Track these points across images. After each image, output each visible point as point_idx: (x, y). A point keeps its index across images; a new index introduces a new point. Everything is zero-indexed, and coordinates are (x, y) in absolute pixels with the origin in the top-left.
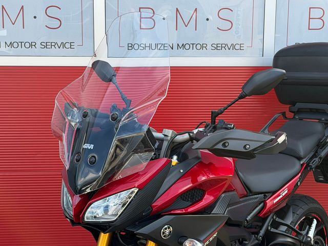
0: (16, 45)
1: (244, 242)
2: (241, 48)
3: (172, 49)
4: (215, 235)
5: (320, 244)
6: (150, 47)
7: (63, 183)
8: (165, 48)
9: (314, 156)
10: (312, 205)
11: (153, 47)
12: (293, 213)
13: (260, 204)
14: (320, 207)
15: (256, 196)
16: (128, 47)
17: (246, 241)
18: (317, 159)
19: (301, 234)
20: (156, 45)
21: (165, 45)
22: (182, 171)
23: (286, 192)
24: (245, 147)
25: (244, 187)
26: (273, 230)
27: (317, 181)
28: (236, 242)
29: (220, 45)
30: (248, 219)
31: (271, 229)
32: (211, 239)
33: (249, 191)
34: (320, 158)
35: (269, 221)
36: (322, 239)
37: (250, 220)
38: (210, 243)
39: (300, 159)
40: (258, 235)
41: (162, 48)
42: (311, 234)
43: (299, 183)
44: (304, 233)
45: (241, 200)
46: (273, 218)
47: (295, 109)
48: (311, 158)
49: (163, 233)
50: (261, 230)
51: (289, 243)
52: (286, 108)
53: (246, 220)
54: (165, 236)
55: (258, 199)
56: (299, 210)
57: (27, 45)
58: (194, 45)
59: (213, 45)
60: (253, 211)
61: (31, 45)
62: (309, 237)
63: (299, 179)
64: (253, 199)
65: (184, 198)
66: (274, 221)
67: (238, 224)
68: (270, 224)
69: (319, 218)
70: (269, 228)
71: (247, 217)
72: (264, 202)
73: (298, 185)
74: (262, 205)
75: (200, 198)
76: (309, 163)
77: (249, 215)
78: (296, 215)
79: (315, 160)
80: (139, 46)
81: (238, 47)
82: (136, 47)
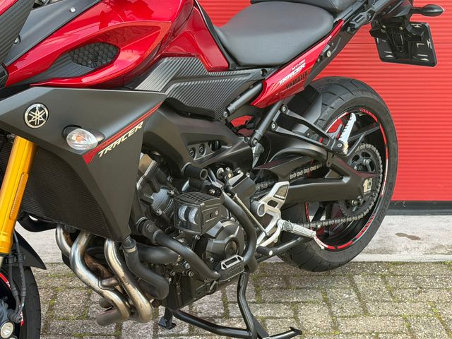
1: (222, 147)
4: (138, 127)
5: (372, 156)
9: (362, 9)
10: (359, 94)
12: (323, 104)
13: (255, 85)
14: (376, 98)
15: (246, 71)
17: (226, 144)
18: (365, 14)
19: (327, 137)
22: (73, 10)
23: (303, 66)
25: (222, 52)
26: (279, 129)
27: (384, 59)
28: (203, 146)
30: (230, 109)
31: (276, 128)
32: (130, 133)
33: (235, 63)
34: (372, 13)
35: (273, 114)
36: (374, 149)
37: (235, 111)
38: (129, 139)
39: (334, 12)
40: (251, 136)
42: (345, 138)
43: (329, 52)
44: (333, 135)
45: (211, 74)
46: (280, 109)
48: (357, 12)
49: (29, 118)
50: (257, 128)
51: (311, 153)
53: (228, 111)
54: (33, 123)
55: (250, 76)
56: (336, 101)
60: (241, 95)
62: (341, 142)
63: (328, 47)
64: (241, 76)
65: (80, 60)
66: (282, 116)
67: (207, 116)
68: (274, 120)
69: (373, 116)
70: (273, 126)
71: (229, 105)
72: (263, 82)
73: (327, 56)
74: (259, 86)
75: (109, 61)
76: (351, 20)
77: (232, 102)
78: (329, 109)
79: (361, 16)
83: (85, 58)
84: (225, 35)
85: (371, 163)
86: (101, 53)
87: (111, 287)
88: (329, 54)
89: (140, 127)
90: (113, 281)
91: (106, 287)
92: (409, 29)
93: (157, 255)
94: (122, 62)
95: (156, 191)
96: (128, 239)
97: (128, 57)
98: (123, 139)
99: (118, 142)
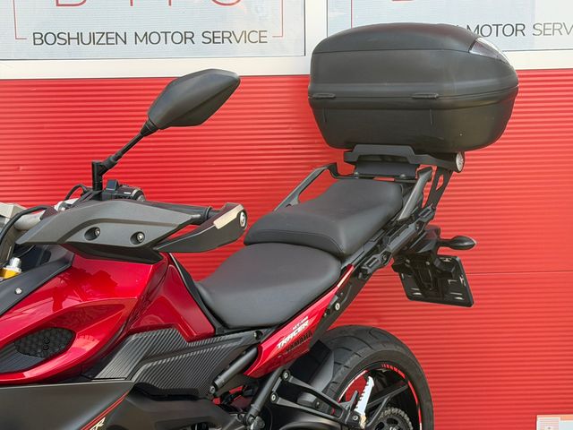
1: (210, 429)
2: (262, 40)
3: (125, 43)
4: (98, 425)
5: (400, 422)
6: (79, 38)
8: (110, 41)
9: (374, 251)
10: (380, 348)
11: (86, 40)
12: (335, 363)
13: (248, 350)
15: (236, 335)
16: (35, 39)
17: (214, 427)
18: (378, 257)
20: (92, 36)
21: (109, 36)
22: (19, 291)
23: (306, 324)
24: (135, 236)
25: (206, 316)
26: (282, 402)
27: (410, 297)
29: (220, 35)
30: (217, 382)
31: (276, 400)
33: (222, 325)
34: (388, 254)
35: (273, 383)
36: (403, 413)
37: (223, 385)
39: (341, 257)
40: (246, 413)
41: (104, 40)
43: (338, 304)
44: (347, 405)
45: (192, 345)
46: (281, 376)
47: (354, 157)
48: (369, 255)
50: (253, 402)
51: (322, 427)
53: (215, 385)
55: (242, 340)
56: (351, 358)
58: (169, 36)
59: (206, 35)
60: (231, 364)
62: (357, 414)
63: (337, 298)
64: (230, 342)
65: (27, 349)
66: (284, 383)
68: (274, 390)
69: (399, 372)
70: (273, 398)
71: (217, 378)
72: (258, 346)
73: (334, 309)
74: (253, 352)
75: (63, 347)
76: (362, 265)
77: (221, 374)
78: (343, 369)
79: (375, 259)
80: (57, 37)
81: (254, 37)
82: (50, 39)
83: (34, 346)
84: (210, 293)
86: (52, 338)
88: (338, 306)
89: (101, 425)
92: (437, 263)
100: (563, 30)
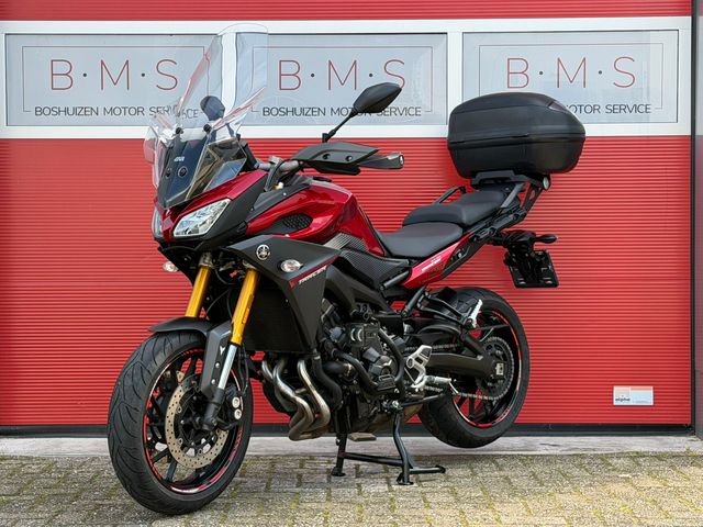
0: (117, 111)
2: (417, 113)
3: (324, 115)
4: (323, 268)
5: (503, 348)
6: (294, 111)
7: (156, 210)
8: (314, 113)
11: (298, 112)
13: (404, 271)
15: (396, 260)
19: (460, 316)
21: (314, 110)
22: (285, 194)
24: (347, 158)
26: (424, 308)
27: (518, 286)
30: (385, 285)
31: (421, 306)
32: (319, 272)
33: (388, 253)
35: (418, 297)
36: (507, 345)
37: (389, 288)
39: (464, 227)
41: (310, 113)
42: (474, 316)
46: (424, 294)
47: (476, 181)
49: (259, 253)
50: (406, 304)
51: (450, 331)
52: (466, 182)
53: (383, 286)
54: (261, 257)
55: (400, 264)
57: (133, 111)
60: (393, 277)
61: (137, 112)
62: (471, 320)
63: (460, 250)
64: (394, 263)
65: (288, 225)
66: (427, 299)
67: (368, 283)
68: (419, 300)
69: (505, 320)
70: (419, 305)
71: (385, 282)
72: (409, 270)
73: (459, 258)
74: (406, 273)
77: (387, 281)
79: (485, 231)
80: (279, 110)
81: (412, 112)
82: (274, 112)
83: (291, 223)
85: (504, 355)
87: (301, 395)
88: (460, 256)
90: (303, 390)
91: (298, 395)
92: (533, 255)
93: (334, 366)
94: (316, 225)
95: (333, 327)
96: (315, 351)
97: (319, 222)
98: (314, 274)
99: (310, 276)
100: (627, 110)
